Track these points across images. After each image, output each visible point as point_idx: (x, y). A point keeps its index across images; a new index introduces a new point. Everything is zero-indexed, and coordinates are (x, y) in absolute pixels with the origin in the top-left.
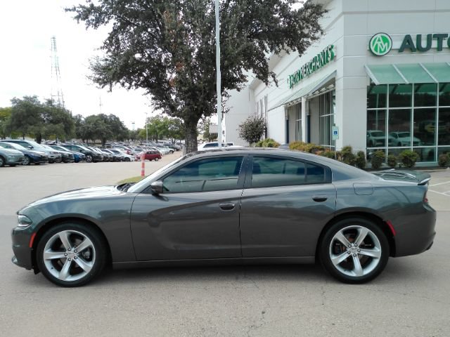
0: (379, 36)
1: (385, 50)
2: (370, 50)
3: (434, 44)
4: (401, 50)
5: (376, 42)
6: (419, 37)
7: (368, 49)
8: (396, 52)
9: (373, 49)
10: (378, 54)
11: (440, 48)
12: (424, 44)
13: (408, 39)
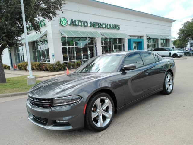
0: (63, 18)
1: (65, 24)
2: (60, 24)
3: (80, 24)
4: (70, 25)
5: (62, 21)
6: (75, 20)
7: (60, 23)
8: (69, 25)
9: (61, 23)
10: (63, 25)
11: (81, 25)
12: (77, 24)
13: (72, 21)
